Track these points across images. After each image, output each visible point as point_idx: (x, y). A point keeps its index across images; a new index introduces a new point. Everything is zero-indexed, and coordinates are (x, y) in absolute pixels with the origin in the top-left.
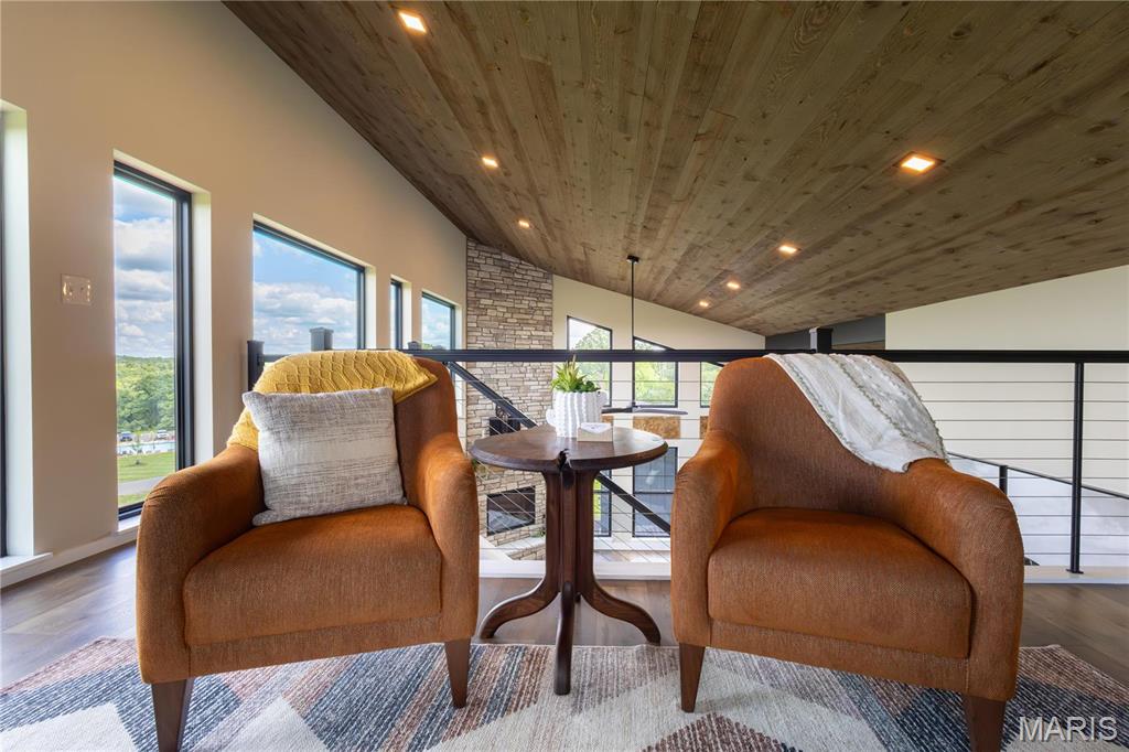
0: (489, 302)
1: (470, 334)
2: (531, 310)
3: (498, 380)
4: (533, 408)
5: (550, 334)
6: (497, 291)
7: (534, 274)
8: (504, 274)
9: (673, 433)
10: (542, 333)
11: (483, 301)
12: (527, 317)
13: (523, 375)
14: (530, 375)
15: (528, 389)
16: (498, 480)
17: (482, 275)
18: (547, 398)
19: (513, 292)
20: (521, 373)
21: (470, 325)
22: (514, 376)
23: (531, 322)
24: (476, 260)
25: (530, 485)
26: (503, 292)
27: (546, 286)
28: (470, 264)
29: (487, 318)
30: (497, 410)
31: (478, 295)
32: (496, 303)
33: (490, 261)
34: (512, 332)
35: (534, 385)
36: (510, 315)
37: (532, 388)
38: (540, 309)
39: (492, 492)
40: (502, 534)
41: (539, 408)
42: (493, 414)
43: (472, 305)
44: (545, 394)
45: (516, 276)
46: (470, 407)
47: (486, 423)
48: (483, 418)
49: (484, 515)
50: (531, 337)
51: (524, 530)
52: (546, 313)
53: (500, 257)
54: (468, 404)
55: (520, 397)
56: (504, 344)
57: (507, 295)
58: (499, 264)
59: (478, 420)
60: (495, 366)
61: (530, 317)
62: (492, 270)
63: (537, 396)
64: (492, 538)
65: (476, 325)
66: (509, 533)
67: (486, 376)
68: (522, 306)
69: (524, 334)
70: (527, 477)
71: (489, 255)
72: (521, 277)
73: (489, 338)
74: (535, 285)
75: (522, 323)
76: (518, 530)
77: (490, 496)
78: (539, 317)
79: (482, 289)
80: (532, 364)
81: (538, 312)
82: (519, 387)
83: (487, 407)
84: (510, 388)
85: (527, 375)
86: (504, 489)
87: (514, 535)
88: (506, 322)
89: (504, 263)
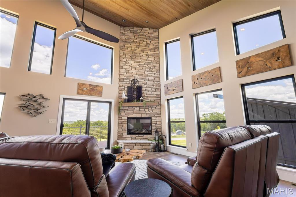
0: (129, 45)
1: (121, 57)
2: (148, 45)
3: (132, 72)
4: (149, 83)
6: (132, 41)
7: (149, 31)
8: (135, 34)
10: (153, 53)
11: (126, 46)
15: (147, 75)
16: (132, 112)
17: (125, 37)
18: (157, 79)
19: (139, 40)
21: (120, 54)
22: (140, 70)
23: (147, 49)
24: (123, 33)
25: (148, 116)
26: (134, 41)
27: (154, 34)
29: (128, 51)
31: (124, 44)
32: (131, 45)
33: (129, 32)
34: (139, 54)
35: (150, 73)
36: (137, 48)
38: (152, 43)
39: (129, 116)
40: (134, 136)
42: (130, 85)
43: (122, 47)
44: (156, 77)
45: (140, 34)
46: (120, 83)
47: (126, 89)
48: (125, 87)
49: (125, 125)
50: (148, 55)
51: (145, 136)
52: (156, 44)
53: (133, 29)
54: (119, 82)
55: (143, 79)
56: (135, 59)
57: (136, 41)
58: (133, 31)
59: (123, 87)
60: (131, 67)
61: (147, 47)
62: (130, 34)
63: (151, 78)
64: (129, 136)
65: (123, 54)
66: (138, 136)
67: (127, 72)
68: (143, 44)
69: (144, 54)
70: (146, 112)
71: (129, 30)
72: (142, 34)
73: (128, 58)
74: (149, 35)
75: (143, 51)
76: (142, 136)
77: (128, 118)
78: (152, 47)
79: (125, 42)
80: (148, 65)
81: (151, 45)
82: (142, 75)
83: (127, 83)
84: (138, 75)
85: (146, 70)
86: (135, 116)
87: (140, 138)
88: (136, 51)
89: (135, 31)
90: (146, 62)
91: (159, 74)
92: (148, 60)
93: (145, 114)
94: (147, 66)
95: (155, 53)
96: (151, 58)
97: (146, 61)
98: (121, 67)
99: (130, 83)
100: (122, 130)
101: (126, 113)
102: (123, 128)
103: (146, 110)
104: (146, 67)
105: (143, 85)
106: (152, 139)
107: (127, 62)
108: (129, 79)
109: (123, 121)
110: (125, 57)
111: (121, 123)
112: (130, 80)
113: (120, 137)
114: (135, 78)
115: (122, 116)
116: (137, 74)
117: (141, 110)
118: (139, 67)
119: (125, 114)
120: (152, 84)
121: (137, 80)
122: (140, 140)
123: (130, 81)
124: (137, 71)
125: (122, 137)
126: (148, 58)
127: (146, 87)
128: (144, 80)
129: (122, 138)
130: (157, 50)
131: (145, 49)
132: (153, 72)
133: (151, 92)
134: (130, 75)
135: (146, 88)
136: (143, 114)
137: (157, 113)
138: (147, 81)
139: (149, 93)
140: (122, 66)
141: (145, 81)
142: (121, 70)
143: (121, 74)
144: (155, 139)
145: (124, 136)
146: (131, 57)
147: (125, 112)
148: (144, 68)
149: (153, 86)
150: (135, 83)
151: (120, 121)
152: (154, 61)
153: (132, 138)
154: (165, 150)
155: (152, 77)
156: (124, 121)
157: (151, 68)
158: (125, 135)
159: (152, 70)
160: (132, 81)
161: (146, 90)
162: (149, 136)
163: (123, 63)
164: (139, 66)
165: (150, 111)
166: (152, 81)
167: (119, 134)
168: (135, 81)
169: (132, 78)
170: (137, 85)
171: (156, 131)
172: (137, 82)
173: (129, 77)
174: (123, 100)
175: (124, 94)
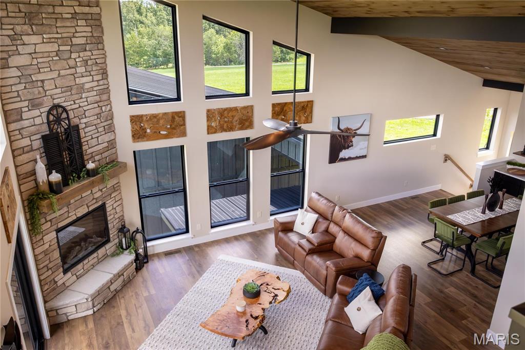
3: (43, 81)
4: (92, 112)
5: (98, 10)
9: (247, 124)
13: (73, 71)
14: (81, 70)
15: (81, 88)
18: (105, 97)
20: (70, 68)
22: (63, 72)
25: (99, 204)
30: (49, 122)
35: (87, 82)
37: (87, 86)
39: (60, 225)
40: (80, 266)
41: (97, 111)
44: (102, 92)
47: (38, 144)
48: (33, 138)
49: (57, 254)
50: (75, 16)
51: (101, 252)
55: (74, 101)
56: (42, 28)
59: (26, 142)
60: (35, 62)
63: (92, 96)
64: (69, 274)
66: (86, 261)
67: (26, 78)
69: (66, 11)
70: (96, 196)
76: (95, 255)
77: (58, 232)
80: (82, 54)
82: (71, 87)
83: (36, 122)
84: (59, 91)
85: (78, 70)
86: (74, 218)
87: (91, 263)
91: (106, 82)
92: (77, 35)
93: (95, 201)
94: (79, 57)
95: (92, 10)
96: (84, 30)
97: (74, 37)
99: (45, 121)
100: (50, 272)
101: (50, 221)
102: (50, 266)
103: (95, 190)
104: (75, 59)
105: (77, 121)
108: (38, 106)
109: (47, 246)
111: (43, 255)
112: (42, 110)
114: (56, 102)
115: (44, 234)
116: (56, 88)
118: (60, 59)
120: (97, 115)
121: (64, 108)
122: (94, 266)
123: (44, 115)
124: (55, 75)
126: (77, 29)
127: (86, 127)
128: (77, 106)
129: (57, 291)
132: (96, 78)
133: (98, 137)
134: (39, 93)
135: (87, 130)
136: (89, 205)
137: (114, 189)
138: (85, 108)
139: (94, 142)
140: (5, 55)
141: (80, 107)
143: (8, 89)
144: (122, 248)
145: (60, 283)
147: (49, 218)
148: (72, 63)
149: (99, 121)
150: (58, 120)
152: (93, 40)
153: (77, 274)
154: (148, 257)
155: (95, 93)
156: (50, 246)
157: (90, 62)
158: (61, 278)
159: (89, 69)
160: (49, 113)
161: (87, 135)
162: (108, 246)
164: (57, 55)
165: (101, 190)
166: (96, 105)
168: (57, 113)
169: (47, 105)
170: (64, 124)
171: (123, 230)
172: (64, 115)
173: (37, 101)
174: (44, 188)
175: (41, 167)
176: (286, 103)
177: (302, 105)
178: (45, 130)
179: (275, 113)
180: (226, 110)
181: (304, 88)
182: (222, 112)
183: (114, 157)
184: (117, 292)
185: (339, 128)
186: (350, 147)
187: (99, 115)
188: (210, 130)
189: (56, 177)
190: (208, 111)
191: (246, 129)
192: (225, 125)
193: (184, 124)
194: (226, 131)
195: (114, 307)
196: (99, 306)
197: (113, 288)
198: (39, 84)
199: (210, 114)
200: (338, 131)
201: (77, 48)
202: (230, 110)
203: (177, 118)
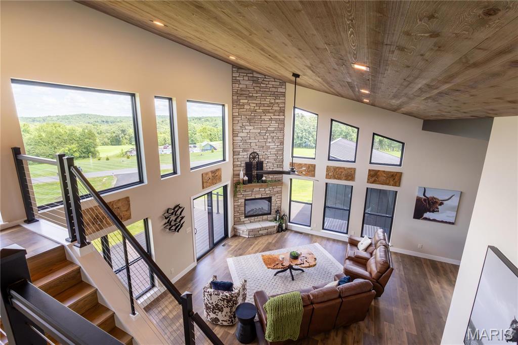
0: (246, 101)
1: (234, 119)
2: (271, 105)
3: (251, 143)
4: (272, 158)
5: (283, 117)
6: (251, 95)
7: (273, 83)
8: (254, 85)
9: (350, 178)
10: (277, 117)
11: (241, 101)
12: (267, 108)
15: (269, 147)
16: (251, 193)
17: (241, 86)
18: (280, 153)
19: (260, 95)
20: (264, 139)
21: (234, 114)
22: (260, 140)
23: (270, 111)
24: (237, 78)
25: (269, 196)
26: (254, 95)
27: (280, 90)
28: (235, 81)
29: (245, 110)
30: (250, 158)
31: (239, 98)
32: (250, 102)
33: (246, 78)
34: (259, 117)
35: (272, 145)
36: (258, 108)
37: (271, 147)
38: (277, 103)
39: (247, 198)
40: (253, 218)
41: (275, 157)
43: (235, 103)
44: (279, 150)
45: (262, 85)
46: (235, 157)
47: (243, 165)
48: (242, 162)
49: (243, 208)
50: (271, 119)
51: (265, 217)
52: (281, 105)
53: (252, 75)
54: (233, 155)
55: (263, 152)
56: (254, 124)
57: (257, 96)
58: (251, 79)
59: (239, 163)
60: (249, 135)
61: (270, 108)
62: (247, 83)
63: (273, 151)
64: (247, 219)
65: (238, 114)
66: (256, 217)
67: (244, 141)
68: (266, 102)
69: (267, 118)
70: (267, 192)
71: (245, 75)
72: (265, 85)
73: (245, 121)
74: (274, 90)
75: (265, 112)
76: (261, 217)
77: (246, 200)
78: (276, 108)
79: (241, 94)
80: (271, 134)
81: (276, 105)
82: (263, 146)
83: (245, 157)
84: (257, 147)
85: (268, 140)
86: (254, 197)
87: (259, 219)
88: (256, 112)
89: (255, 79)
90: (269, 129)
91: (282, 146)
93: (266, 194)
95: (280, 117)
96: (274, 125)
97: (269, 127)
98: (234, 134)
99: (248, 157)
100: (239, 214)
102: (239, 212)
103: (266, 189)
105: (263, 160)
106: (271, 219)
107: (243, 127)
108: (247, 151)
109: (239, 204)
110: (240, 119)
112: (248, 153)
113: (237, 222)
114: (255, 151)
115: (239, 199)
117: (261, 190)
118: (260, 135)
119: (242, 196)
121: (257, 154)
123: (249, 155)
124: (257, 141)
125: (239, 221)
126: (271, 124)
129: (240, 223)
130: (282, 113)
131: (268, 111)
132: (276, 144)
133: (273, 169)
134: (248, 147)
135: (267, 164)
136: (262, 195)
137: (278, 192)
138: (268, 155)
140: (237, 132)
141: (266, 154)
142: (235, 138)
143: (236, 144)
144: (275, 219)
145: (242, 220)
146: (250, 121)
147: (243, 194)
148: (266, 137)
149: (275, 162)
150: (254, 158)
151: (235, 204)
152: (279, 129)
153: (251, 221)
154: (286, 229)
155: (275, 150)
156: (241, 204)
157: (274, 138)
158: (243, 218)
159: (274, 140)
160: (251, 154)
161: (267, 166)
162: (269, 216)
163: (237, 127)
165: (270, 191)
166: (275, 155)
167: (236, 219)
168: (254, 155)
169: (251, 151)
170: (256, 160)
171: (278, 212)
172: (257, 156)
173: (246, 150)
174: (241, 181)
175: (242, 173)
176: (379, 171)
177: (392, 174)
178: (248, 160)
179: (370, 175)
180: (338, 168)
181: (399, 164)
182: (335, 169)
183: (281, 179)
184: (262, 235)
185: (424, 195)
186: (436, 211)
187: (275, 160)
188: (328, 177)
189: (246, 178)
190: (327, 166)
191: (349, 180)
192: (336, 176)
193: (314, 171)
194: (336, 179)
195: (256, 239)
196: (251, 236)
197: (260, 232)
198: (249, 143)
199: (328, 168)
200: (424, 197)
201: (269, 132)
202: (340, 168)
203: (311, 167)
